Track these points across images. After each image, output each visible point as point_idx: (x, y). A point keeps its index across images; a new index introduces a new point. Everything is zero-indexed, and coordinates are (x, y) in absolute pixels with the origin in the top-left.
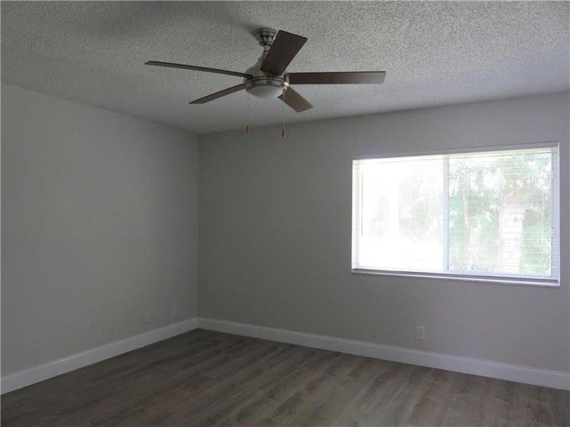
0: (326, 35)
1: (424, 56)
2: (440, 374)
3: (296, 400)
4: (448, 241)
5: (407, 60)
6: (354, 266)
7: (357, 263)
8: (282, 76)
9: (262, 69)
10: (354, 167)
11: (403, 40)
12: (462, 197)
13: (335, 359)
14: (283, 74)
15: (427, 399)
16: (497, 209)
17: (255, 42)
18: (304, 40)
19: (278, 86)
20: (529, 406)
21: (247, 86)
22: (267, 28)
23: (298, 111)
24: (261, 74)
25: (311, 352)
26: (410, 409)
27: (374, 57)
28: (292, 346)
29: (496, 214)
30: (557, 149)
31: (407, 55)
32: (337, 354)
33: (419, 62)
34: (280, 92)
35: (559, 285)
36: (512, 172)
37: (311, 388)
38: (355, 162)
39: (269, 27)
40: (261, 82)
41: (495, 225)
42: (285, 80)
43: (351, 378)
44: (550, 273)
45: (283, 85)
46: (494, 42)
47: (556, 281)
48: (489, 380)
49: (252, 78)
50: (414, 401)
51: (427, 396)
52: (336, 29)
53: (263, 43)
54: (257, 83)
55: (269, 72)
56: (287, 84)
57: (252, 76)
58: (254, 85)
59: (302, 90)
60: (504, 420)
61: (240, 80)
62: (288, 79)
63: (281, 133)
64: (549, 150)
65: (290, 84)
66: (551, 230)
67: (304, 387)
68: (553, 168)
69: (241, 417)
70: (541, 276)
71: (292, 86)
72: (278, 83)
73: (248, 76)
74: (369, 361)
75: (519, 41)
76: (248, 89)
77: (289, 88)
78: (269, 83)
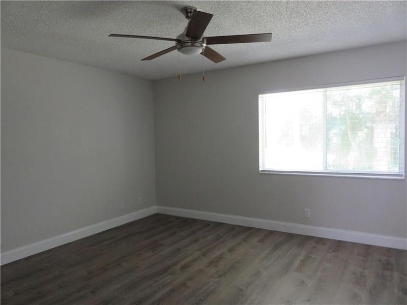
0: (231, 9)
1: (302, 20)
2: (320, 241)
3: (220, 258)
4: (326, 150)
5: (290, 23)
6: (261, 169)
7: (263, 167)
8: (201, 40)
9: (186, 36)
10: (260, 99)
11: (285, 9)
12: (346, 118)
13: (249, 232)
14: (202, 38)
15: (309, 257)
16: (372, 126)
17: (182, 16)
18: (211, 16)
19: (199, 47)
20: (380, 261)
21: (178, 47)
22: (190, 7)
23: (216, 62)
24: (187, 39)
25: (233, 227)
26: (297, 263)
27: (267, 22)
28: (220, 224)
29: (372, 129)
30: (403, 82)
31: (289, 20)
32: (250, 228)
33: (299, 24)
34: (201, 50)
35: (404, 178)
36: (382, 99)
37: (231, 250)
38: (260, 96)
39: (191, 6)
40: (187, 44)
41: (371, 137)
42: (203, 42)
43: (259, 244)
44: (398, 170)
45: (202, 46)
46: (351, 8)
47: (402, 175)
48: (354, 244)
49: (181, 42)
50: (301, 258)
51: (310, 255)
52: (237, 5)
53: (188, 17)
54: (184, 45)
55: (192, 37)
56: (205, 45)
57: (180, 40)
58: (182, 47)
59: (217, 48)
60: (361, 269)
61: (174, 43)
62: (205, 41)
63: (202, 78)
64: (398, 82)
65: (207, 44)
66: (399, 139)
67: (226, 249)
68: (400, 95)
69: (184, 268)
70: (391, 172)
71: (209, 46)
72: (198, 45)
73: (178, 41)
74: (271, 233)
75: (368, 6)
76: (179, 49)
77: (207, 48)
78: (193, 45)
